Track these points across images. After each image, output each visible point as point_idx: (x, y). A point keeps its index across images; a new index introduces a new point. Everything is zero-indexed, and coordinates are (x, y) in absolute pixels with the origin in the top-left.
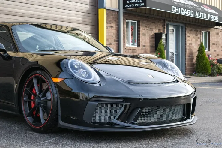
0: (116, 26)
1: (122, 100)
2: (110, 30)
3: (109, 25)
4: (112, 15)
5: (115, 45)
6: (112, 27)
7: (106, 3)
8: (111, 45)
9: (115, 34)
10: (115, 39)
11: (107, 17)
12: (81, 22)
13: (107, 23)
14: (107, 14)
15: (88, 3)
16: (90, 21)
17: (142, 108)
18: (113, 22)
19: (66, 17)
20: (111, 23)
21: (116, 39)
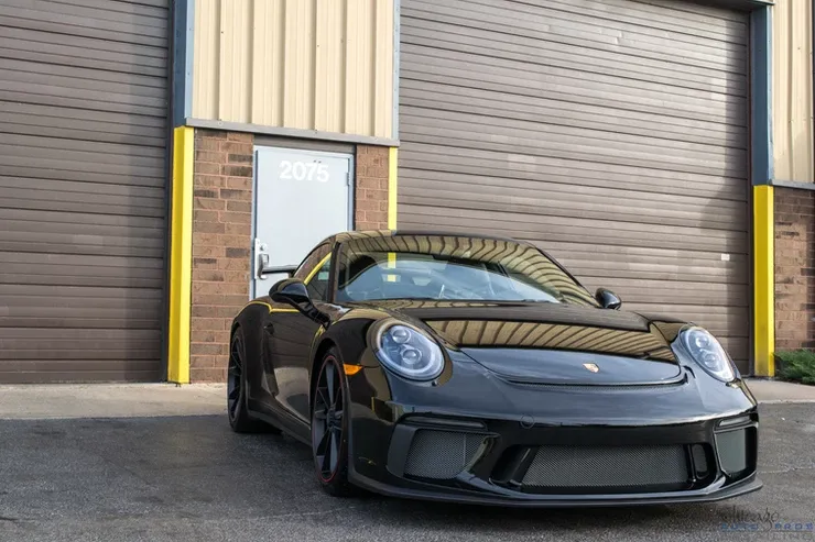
0: (808, 230)
1: (479, 425)
2: (789, 242)
3: (785, 228)
4: (796, 203)
5: (805, 282)
6: (792, 234)
7: (773, 171)
8: (792, 282)
9: (805, 254)
10: (805, 266)
11: (776, 208)
12: (698, 223)
13: (777, 223)
14: (776, 199)
15: (722, 173)
16: (729, 218)
17: (536, 447)
18: (796, 221)
19: (653, 211)
20: (790, 224)
21: (808, 265)
